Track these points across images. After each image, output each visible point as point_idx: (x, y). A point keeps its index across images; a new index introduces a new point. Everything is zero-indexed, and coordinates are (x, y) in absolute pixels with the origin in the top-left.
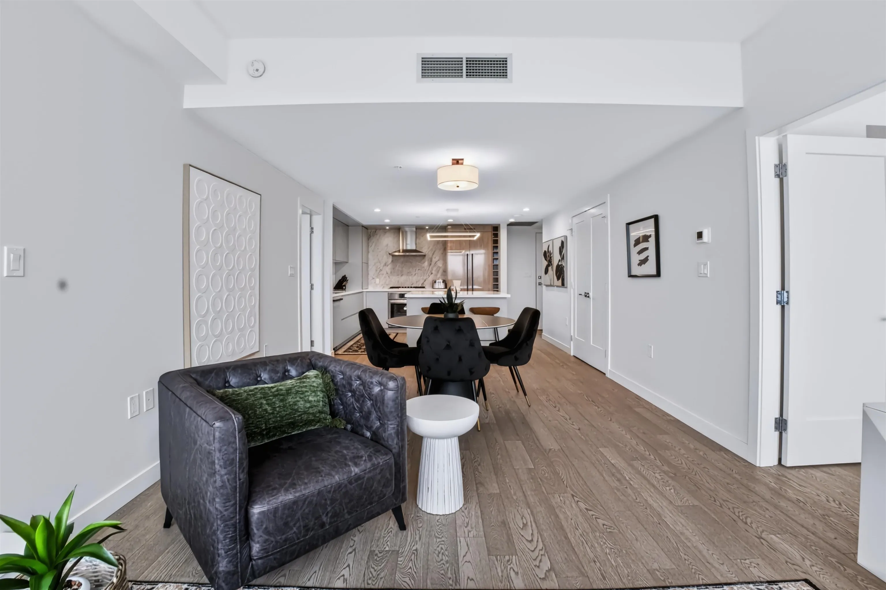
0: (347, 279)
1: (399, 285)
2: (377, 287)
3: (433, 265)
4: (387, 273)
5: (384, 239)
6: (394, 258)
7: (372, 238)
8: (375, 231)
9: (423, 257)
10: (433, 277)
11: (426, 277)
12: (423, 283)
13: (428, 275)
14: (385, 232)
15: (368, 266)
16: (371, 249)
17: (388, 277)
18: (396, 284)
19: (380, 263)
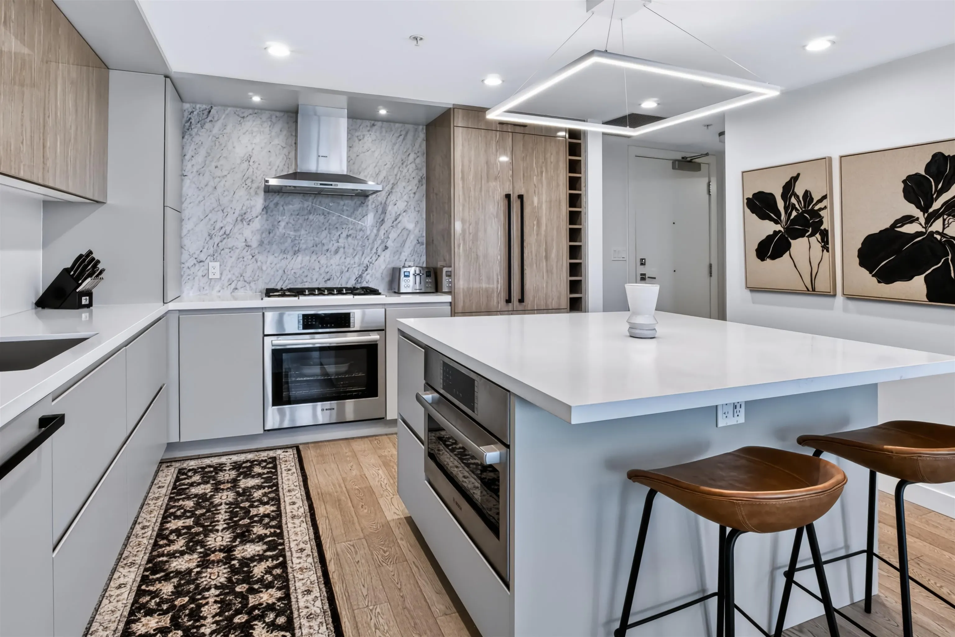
1: (287, 281)
2: (213, 289)
3: (390, 224)
4: (249, 244)
5: (239, 138)
6: (271, 199)
7: (196, 130)
8: (207, 110)
9: (362, 199)
10: (390, 257)
11: (368, 258)
12: (360, 276)
13: (376, 253)
14: (243, 117)
15: (182, 220)
16: (189, 165)
17: (251, 257)
18: (277, 280)
19: (223, 211)
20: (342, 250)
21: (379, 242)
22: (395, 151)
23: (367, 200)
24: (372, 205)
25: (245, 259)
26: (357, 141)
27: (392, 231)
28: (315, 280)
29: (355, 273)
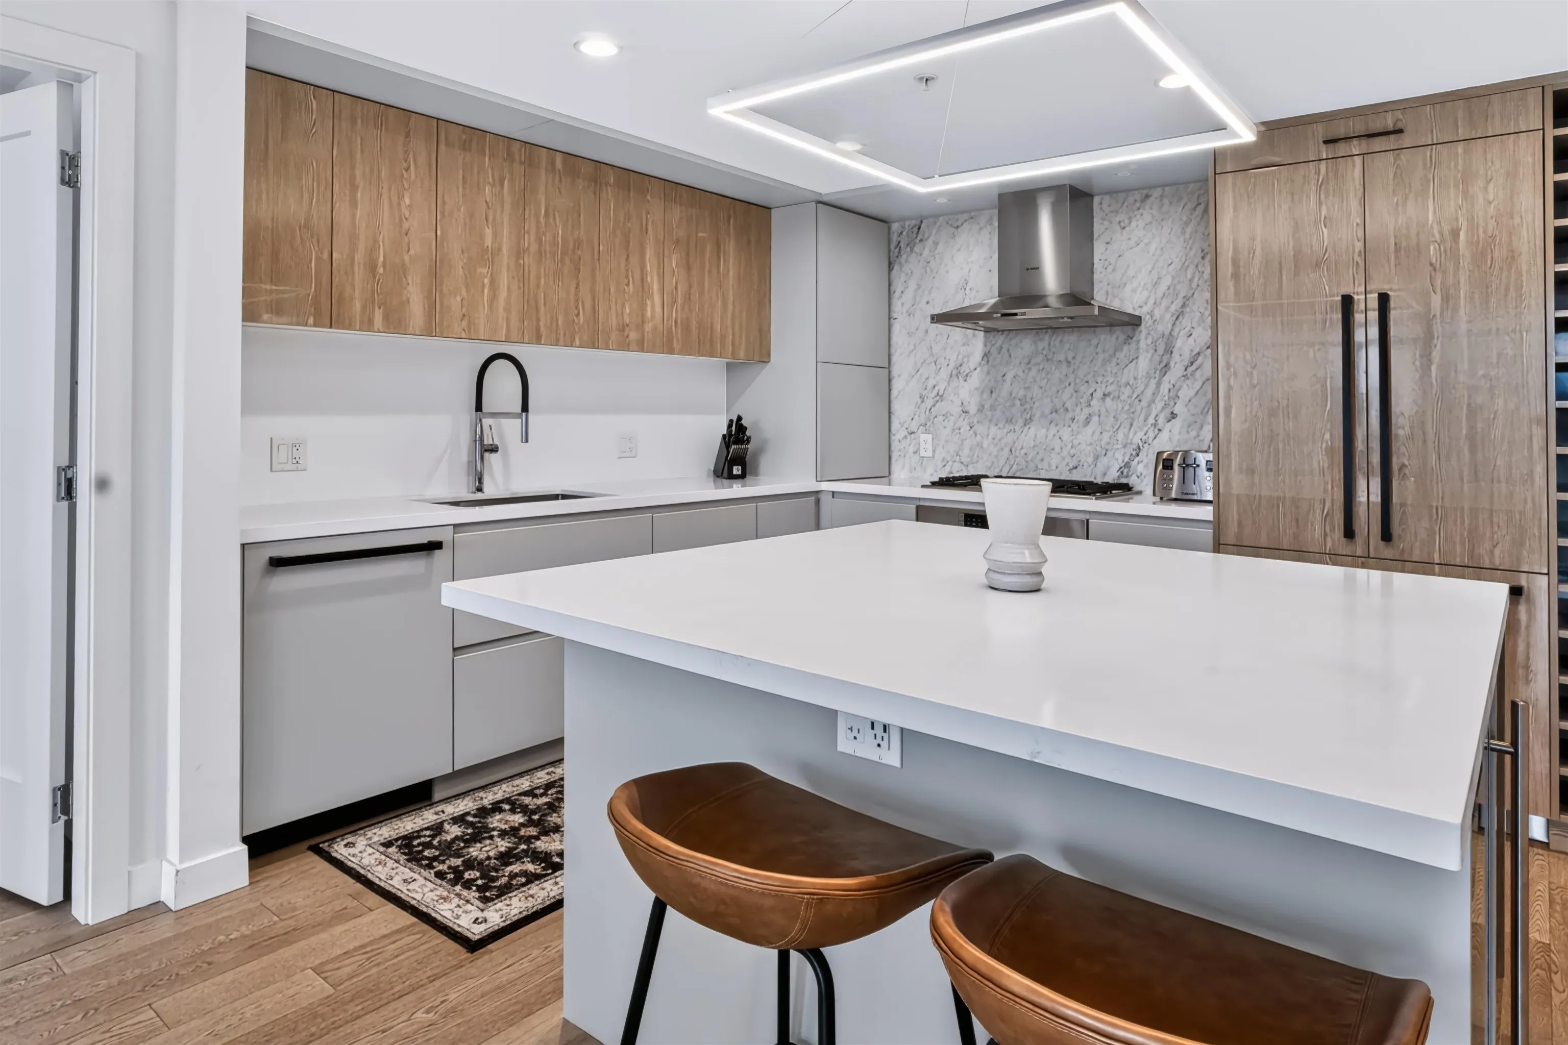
1: (1015, 466)
2: (925, 471)
3: (1181, 373)
4: (966, 409)
5: (953, 257)
6: (993, 342)
7: (904, 256)
8: (917, 227)
9: (1128, 329)
10: (1180, 433)
11: (1140, 434)
12: (1127, 465)
13: (1155, 425)
14: (958, 227)
15: (891, 379)
16: (899, 304)
17: (968, 428)
18: (1002, 463)
19: (935, 363)
20: (1095, 419)
21: (1160, 405)
22: (1187, 236)
23: (1137, 332)
24: (1146, 339)
25: (962, 430)
26: (1119, 229)
27: (1185, 386)
28: (1054, 468)
29: (1117, 460)
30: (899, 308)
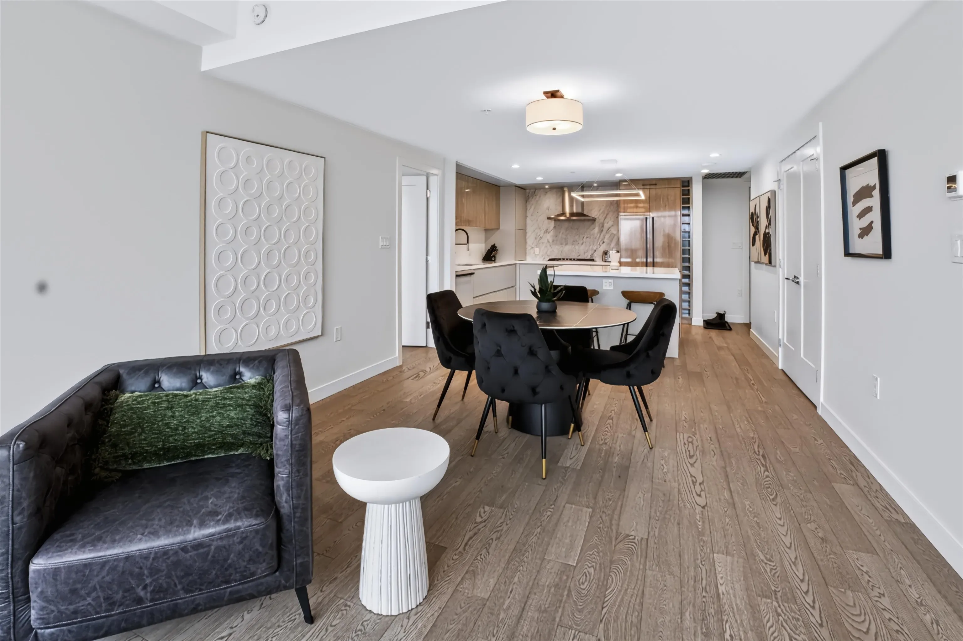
0: (497, 248)
1: (563, 256)
2: (536, 258)
3: (606, 232)
4: (549, 241)
5: (545, 201)
6: (557, 223)
7: (531, 199)
9: (593, 221)
10: (605, 247)
11: (596, 247)
12: (592, 254)
13: (599, 245)
14: (546, 194)
15: (526, 233)
16: (529, 212)
17: (550, 246)
19: (540, 229)
20: (584, 243)
21: (600, 240)
24: (597, 223)
27: (606, 235)
29: (590, 253)
30: (529, 214)
